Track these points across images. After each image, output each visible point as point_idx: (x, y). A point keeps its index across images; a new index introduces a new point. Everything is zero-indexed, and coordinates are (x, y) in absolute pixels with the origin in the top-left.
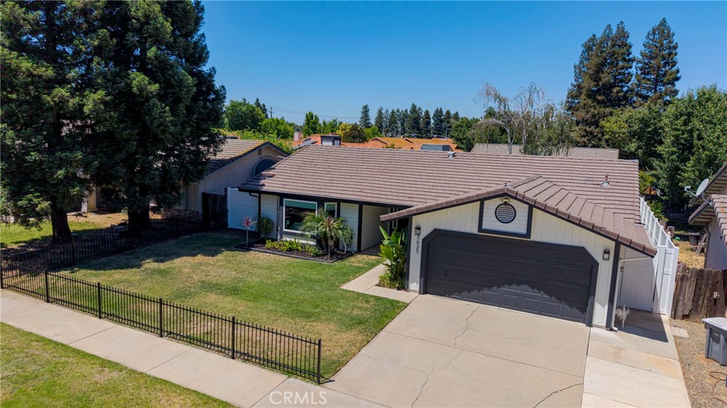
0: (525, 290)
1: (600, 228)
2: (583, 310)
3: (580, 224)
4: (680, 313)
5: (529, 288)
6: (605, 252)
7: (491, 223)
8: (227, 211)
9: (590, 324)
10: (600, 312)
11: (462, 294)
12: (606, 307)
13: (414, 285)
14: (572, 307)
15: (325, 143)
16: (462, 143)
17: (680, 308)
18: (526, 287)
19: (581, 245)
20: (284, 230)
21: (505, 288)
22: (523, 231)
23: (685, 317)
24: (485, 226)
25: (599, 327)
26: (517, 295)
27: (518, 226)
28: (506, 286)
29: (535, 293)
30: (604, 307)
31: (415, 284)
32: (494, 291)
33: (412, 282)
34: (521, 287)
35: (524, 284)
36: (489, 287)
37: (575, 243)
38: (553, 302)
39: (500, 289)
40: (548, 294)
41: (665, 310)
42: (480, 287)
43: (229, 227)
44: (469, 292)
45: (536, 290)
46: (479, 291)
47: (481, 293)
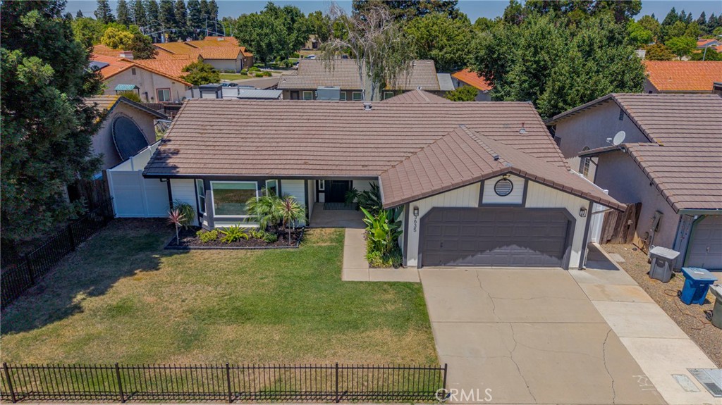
0: (515, 249)
1: (587, 194)
2: (561, 258)
3: (563, 189)
4: (605, 240)
5: (517, 247)
6: (581, 210)
7: (491, 197)
8: (110, 199)
9: (567, 268)
10: (575, 258)
11: (458, 261)
12: (580, 253)
13: (412, 262)
14: (551, 256)
15: (206, 96)
16: (251, 45)
17: (605, 236)
18: (514, 246)
19: (563, 206)
20: (215, 216)
21: (497, 250)
22: (519, 201)
23: (608, 241)
24: (484, 201)
25: (573, 269)
26: (507, 254)
27: (515, 198)
28: (498, 248)
29: (523, 250)
30: (577, 252)
31: (413, 260)
32: (486, 255)
33: (410, 259)
34: (510, 247)
35: (514, 244)
36: (482, 251)
37: (558, 205)
38: (538, 256)
39: (492, 252)
40: (532, 250)
41: (595, 239)
42: (474, 253)
43: (117, 216)
44: (463, 259)
45: (523, 248)
46: (473, 256)
47: (475, 257)
